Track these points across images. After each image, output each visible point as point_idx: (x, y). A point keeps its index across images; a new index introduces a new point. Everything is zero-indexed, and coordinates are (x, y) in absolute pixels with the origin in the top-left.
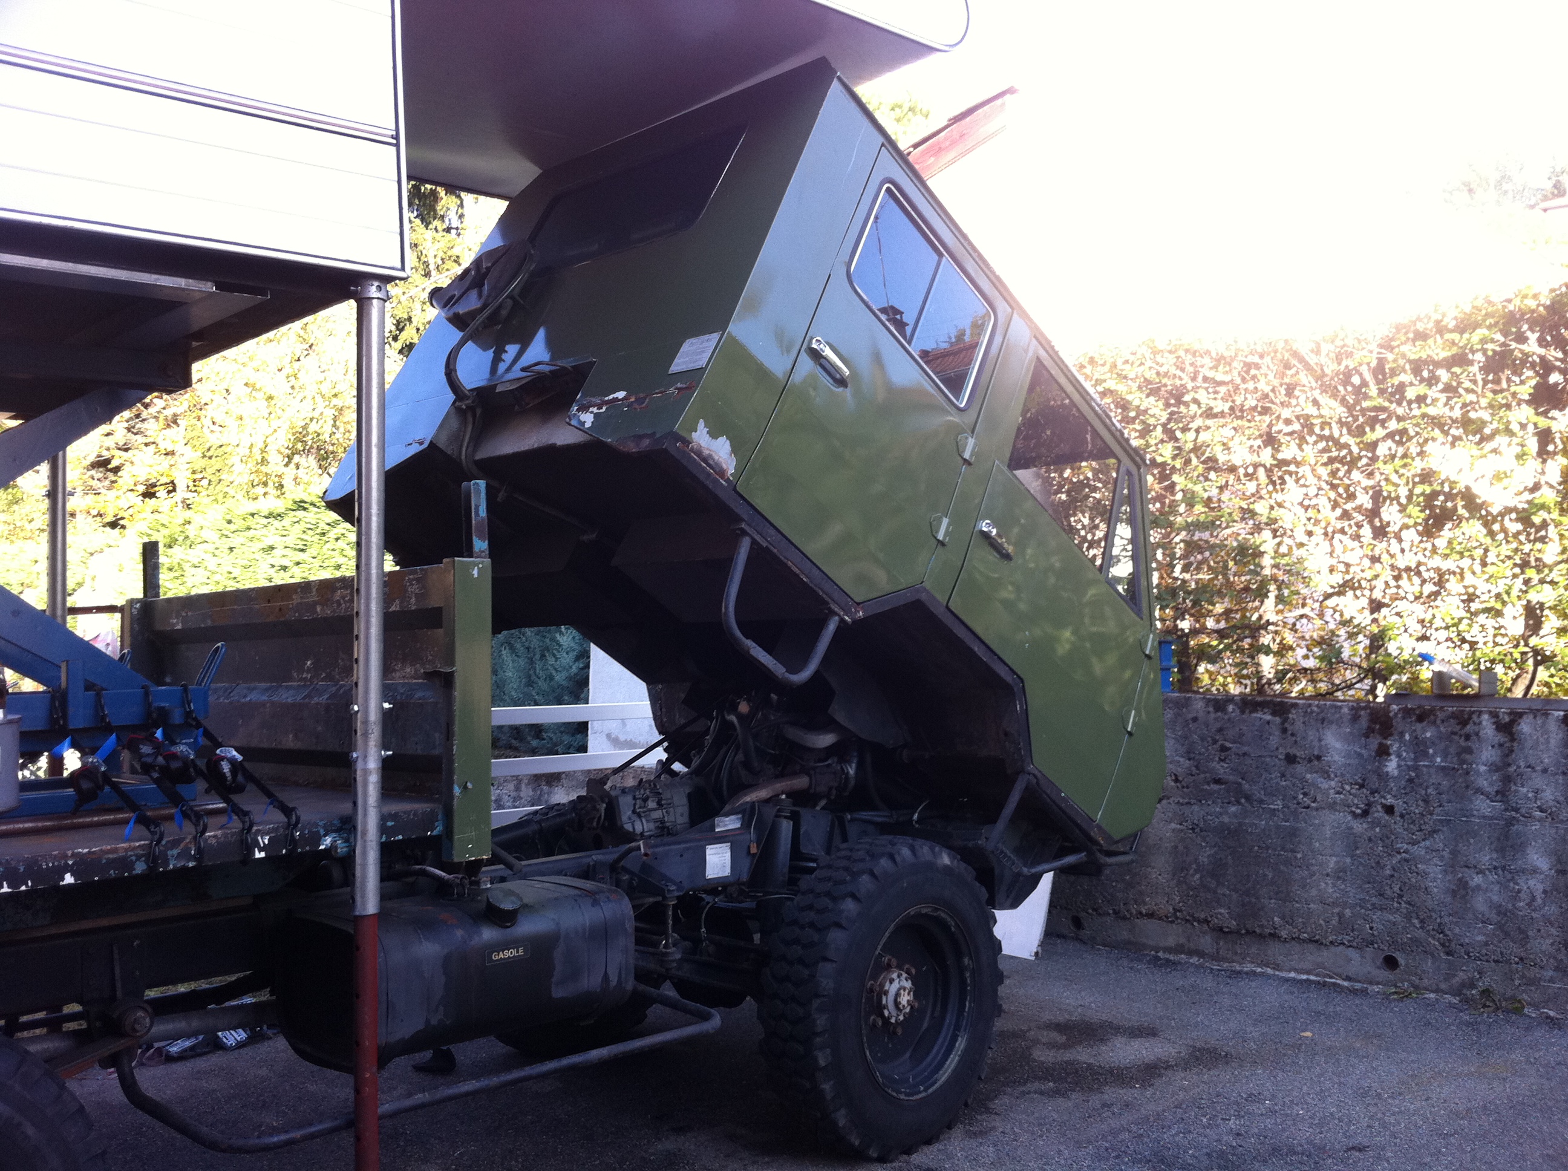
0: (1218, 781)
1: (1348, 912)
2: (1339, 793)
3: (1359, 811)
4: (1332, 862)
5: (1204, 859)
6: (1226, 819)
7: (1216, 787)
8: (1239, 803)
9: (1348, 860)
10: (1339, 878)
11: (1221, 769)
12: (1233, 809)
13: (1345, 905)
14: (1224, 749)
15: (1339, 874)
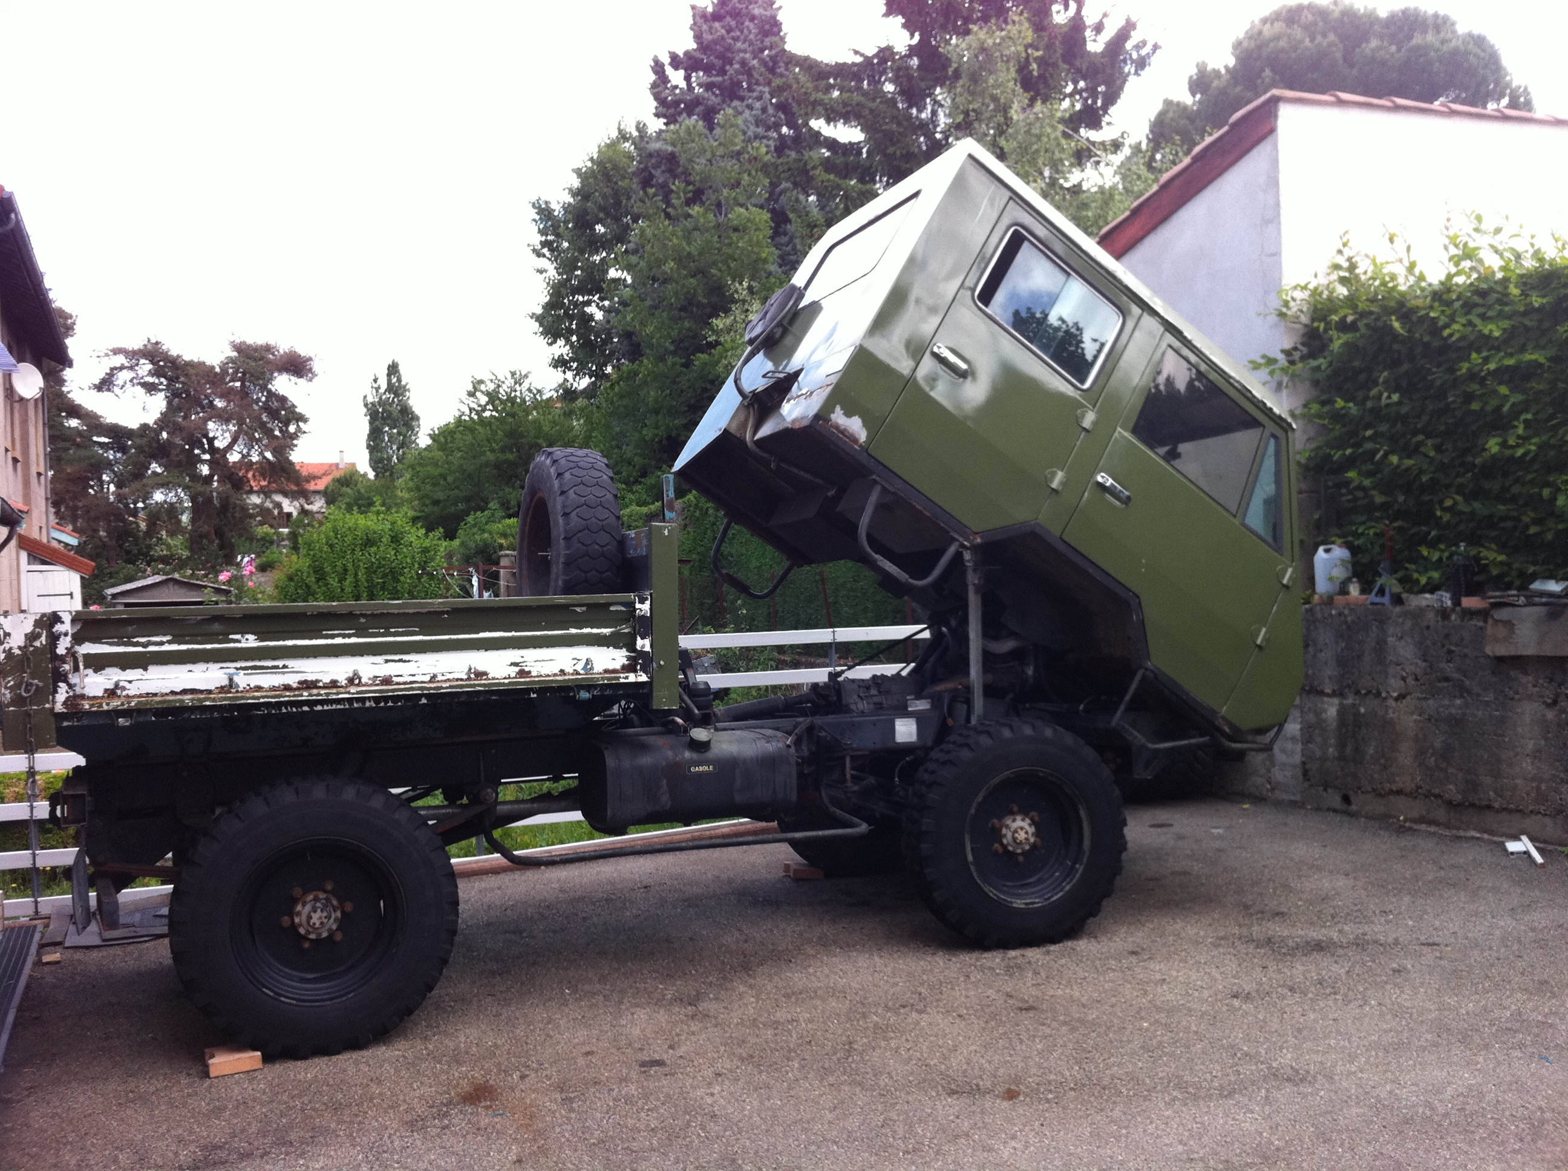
0: (1447, 679)
1: (1543, 787)
2: (1535, 686)
3: (1549, 701)
4: (1530, 745)
5: (1437, 744)
6: (1453, 711)
7: (1446, 684)
8: (1462, 696)
9: (1543, 742)
10: (1535, 757)
11: (1448, 668)
12: (1458, 702)
13: (1541, 781)
14: (1450, 652)
15: (1536, 755)
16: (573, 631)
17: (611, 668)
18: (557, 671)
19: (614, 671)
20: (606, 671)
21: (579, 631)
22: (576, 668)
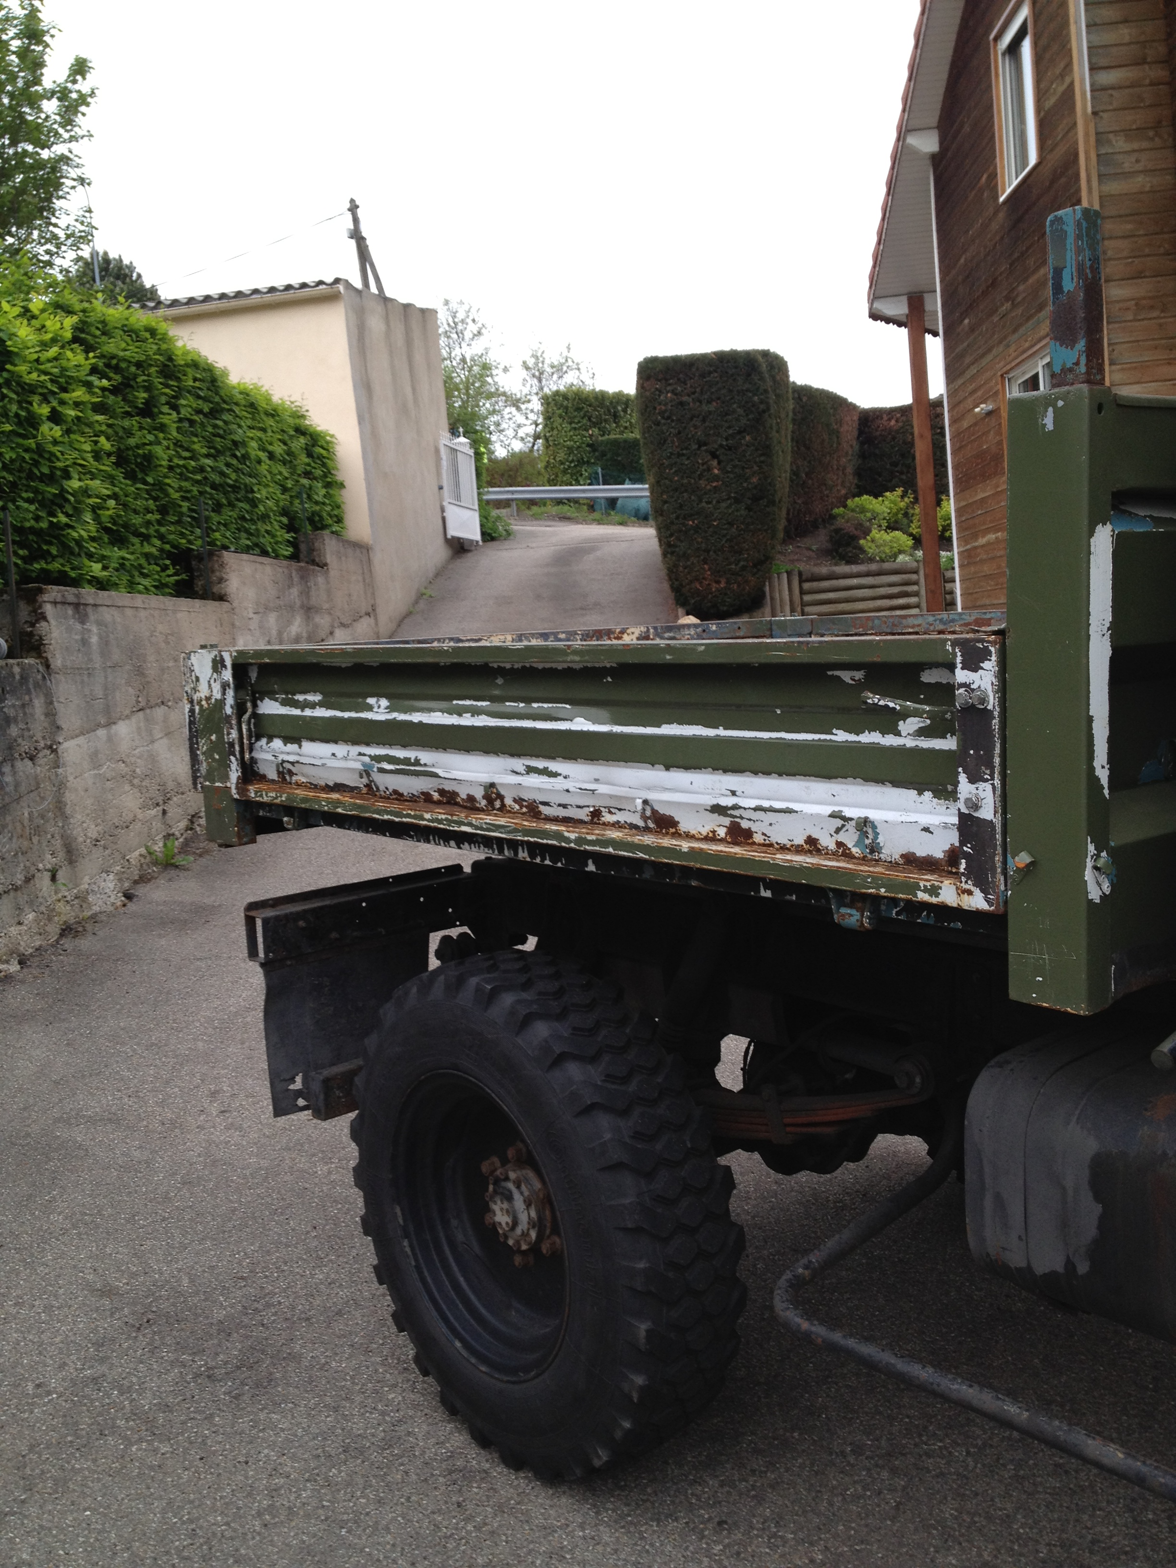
16: (841, 736)
17: (921, 853)
18: (800, 840)
19: (928, 864)
20: (910, 860)
21: (852, 737)
22: (842, 837)
